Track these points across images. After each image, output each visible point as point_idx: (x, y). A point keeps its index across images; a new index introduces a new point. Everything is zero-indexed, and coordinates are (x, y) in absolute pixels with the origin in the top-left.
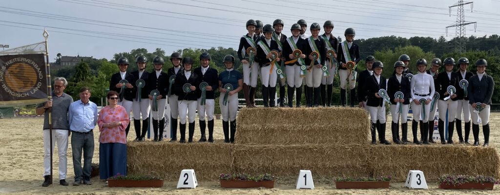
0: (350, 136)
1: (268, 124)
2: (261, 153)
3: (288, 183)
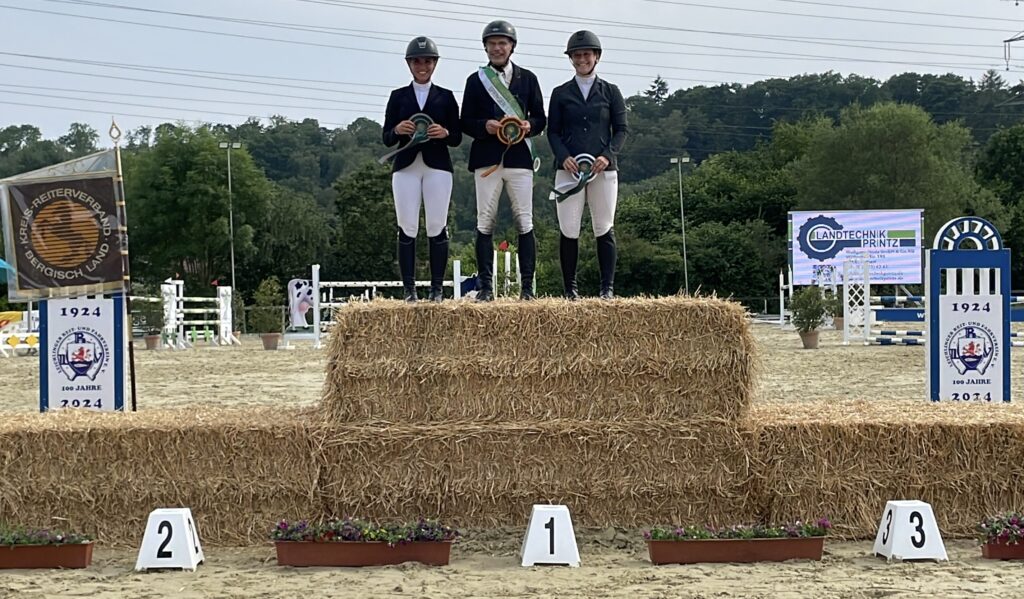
0: (693, 392)
1: (429, 358)
2: (405, 452)
3: (495, 548)
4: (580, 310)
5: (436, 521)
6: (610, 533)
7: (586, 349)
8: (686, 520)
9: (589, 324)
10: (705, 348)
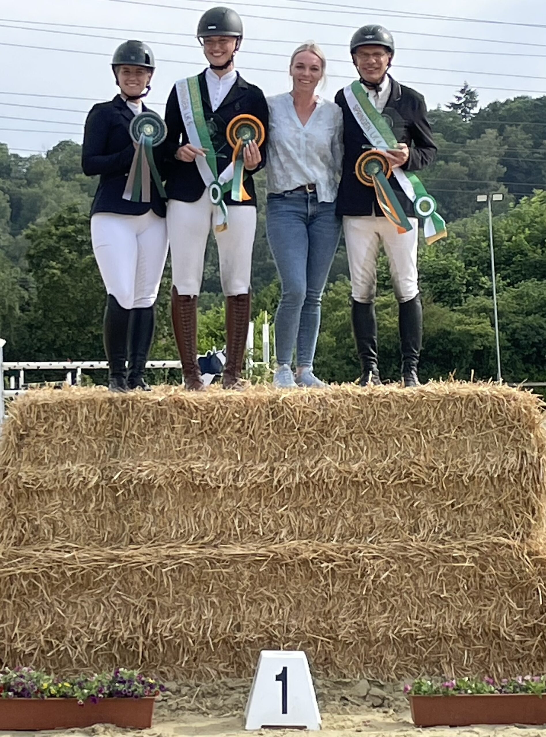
0: (470, 506)
1: (127, 463)
2: (98, 585)
3: (214, 707)
4: (323, 400)
5: (136, 673)
6: (363, 687)
7: (332, 451)
8: (461, 670)
9: (335, 418)
10: (487, 449)
